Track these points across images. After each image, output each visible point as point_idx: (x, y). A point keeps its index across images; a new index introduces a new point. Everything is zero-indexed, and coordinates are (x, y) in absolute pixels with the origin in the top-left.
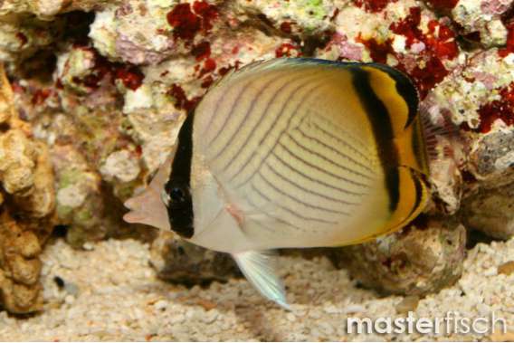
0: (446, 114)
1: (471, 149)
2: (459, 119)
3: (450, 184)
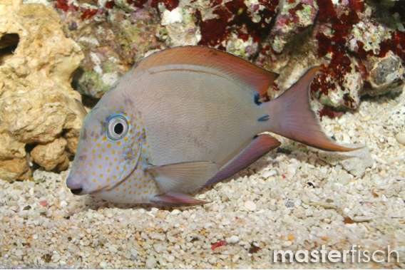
0: (360, 44)
1: (372, 68)
2: (368, 47)
3: (357, 87)
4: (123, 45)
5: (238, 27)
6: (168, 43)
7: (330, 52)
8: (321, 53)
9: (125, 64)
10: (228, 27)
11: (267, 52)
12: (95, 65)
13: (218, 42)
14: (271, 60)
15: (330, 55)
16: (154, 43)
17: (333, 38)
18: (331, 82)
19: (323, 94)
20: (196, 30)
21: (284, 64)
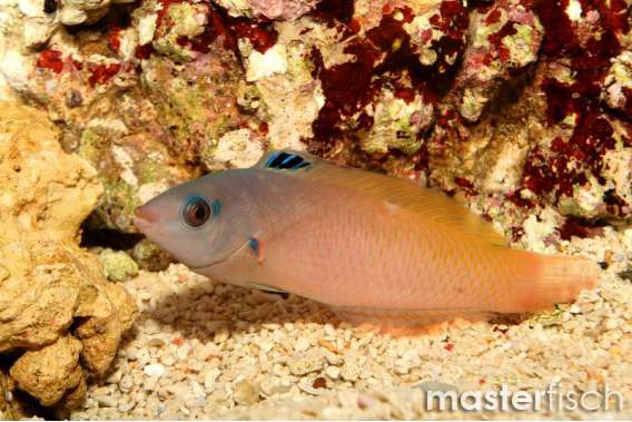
4: (174, 128)
5: (393, 77)
6: (262, 114)
7: (572, 112)
8: (554, 117)
9: (180, 164)
10: (376, 77)
11: (450, 122)
12: (123, 169)
13: (359, 106)
14: (459, 137)
15: (571, 120)
16: (235, 118)
17: (574, 86)
18: (578, 171)
19: (564, 195)
20: (314, 86)
21: (484, 143)
